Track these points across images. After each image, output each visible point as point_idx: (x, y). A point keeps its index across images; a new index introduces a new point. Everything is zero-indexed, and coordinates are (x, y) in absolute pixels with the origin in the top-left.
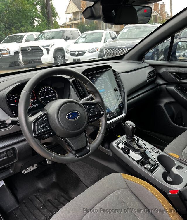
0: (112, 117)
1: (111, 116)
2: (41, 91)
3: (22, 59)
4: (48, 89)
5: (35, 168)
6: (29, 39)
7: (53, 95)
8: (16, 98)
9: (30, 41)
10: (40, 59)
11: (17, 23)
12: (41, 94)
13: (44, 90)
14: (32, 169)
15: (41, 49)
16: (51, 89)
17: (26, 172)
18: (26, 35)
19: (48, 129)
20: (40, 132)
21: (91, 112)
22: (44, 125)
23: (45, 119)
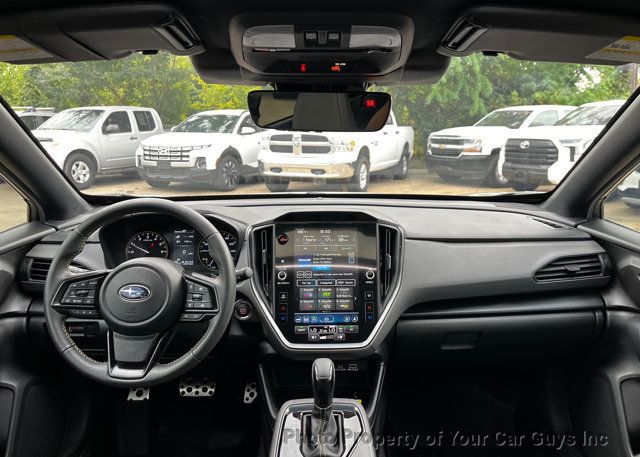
0: (324, 338)
1: (321, 335)
3: (504, 167)
5: (207, 394)
6: (540, 121)
8: (156, 239)
9: (541, 125)
10: (546, 171)
11: (530, 81)
14: (202, 393)
15: (555, 147)
17: (187, 394)
18: (538, 111)
19: (88, 302)
20: (68, 301)
21: (194, 299)
22: (83, 292)
23: (93, 283)
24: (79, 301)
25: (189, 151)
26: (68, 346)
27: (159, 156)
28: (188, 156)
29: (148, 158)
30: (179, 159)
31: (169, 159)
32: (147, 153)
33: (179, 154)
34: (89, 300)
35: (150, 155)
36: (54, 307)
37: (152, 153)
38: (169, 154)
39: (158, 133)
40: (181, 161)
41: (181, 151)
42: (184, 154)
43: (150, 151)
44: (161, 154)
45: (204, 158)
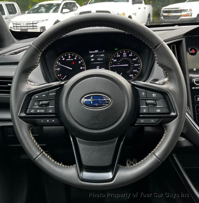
2: (116, 56)
4: (128, 54)
7: (135, 65)
8: (75, 58)
12: (115, 61)
13: (122, 55)
16: (133, 55)
19: (50, 111)
20: (32, 111)
21: (147, 104)
22: (45, 102)
23: (52, 94)
24: (43, 111)
25: (36, 23)
26: (38, 153)
27: (21, 27)
28: (36, 26)
29: (15, 28)
30: (32, 27)
31: (26, 28)
32: (15, 25)
33: (32, 25)
34: (51, 109)
35: (16, 27)
36: (21, 117)
37: (18, 26)
38: (26, 25)
39: (19, 15)
40: (33, 29)
41: (33, 24)
42: (34, 25)
43: (16, 24)
44: (22, 25)
45: (45, 27)
